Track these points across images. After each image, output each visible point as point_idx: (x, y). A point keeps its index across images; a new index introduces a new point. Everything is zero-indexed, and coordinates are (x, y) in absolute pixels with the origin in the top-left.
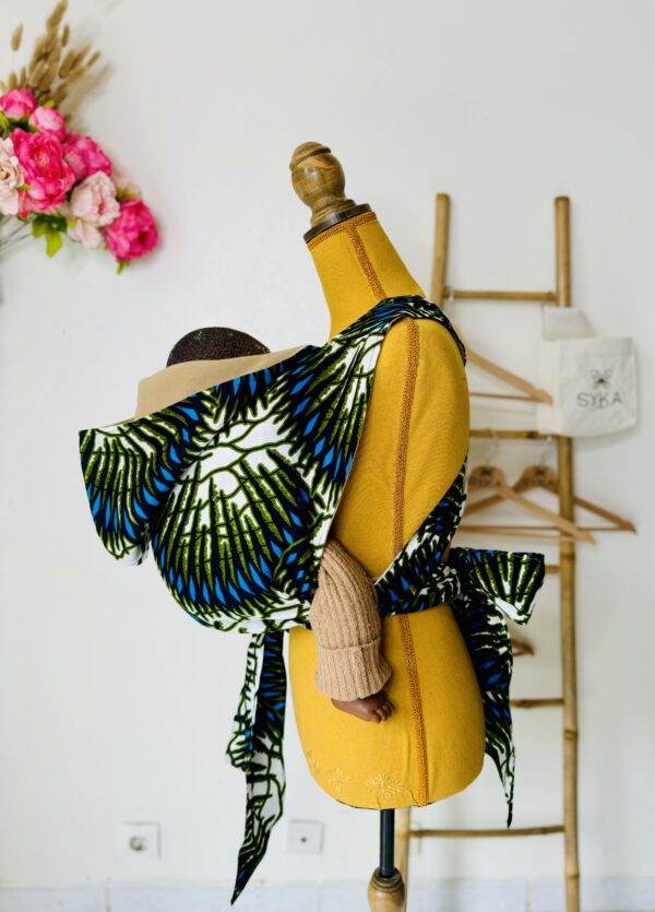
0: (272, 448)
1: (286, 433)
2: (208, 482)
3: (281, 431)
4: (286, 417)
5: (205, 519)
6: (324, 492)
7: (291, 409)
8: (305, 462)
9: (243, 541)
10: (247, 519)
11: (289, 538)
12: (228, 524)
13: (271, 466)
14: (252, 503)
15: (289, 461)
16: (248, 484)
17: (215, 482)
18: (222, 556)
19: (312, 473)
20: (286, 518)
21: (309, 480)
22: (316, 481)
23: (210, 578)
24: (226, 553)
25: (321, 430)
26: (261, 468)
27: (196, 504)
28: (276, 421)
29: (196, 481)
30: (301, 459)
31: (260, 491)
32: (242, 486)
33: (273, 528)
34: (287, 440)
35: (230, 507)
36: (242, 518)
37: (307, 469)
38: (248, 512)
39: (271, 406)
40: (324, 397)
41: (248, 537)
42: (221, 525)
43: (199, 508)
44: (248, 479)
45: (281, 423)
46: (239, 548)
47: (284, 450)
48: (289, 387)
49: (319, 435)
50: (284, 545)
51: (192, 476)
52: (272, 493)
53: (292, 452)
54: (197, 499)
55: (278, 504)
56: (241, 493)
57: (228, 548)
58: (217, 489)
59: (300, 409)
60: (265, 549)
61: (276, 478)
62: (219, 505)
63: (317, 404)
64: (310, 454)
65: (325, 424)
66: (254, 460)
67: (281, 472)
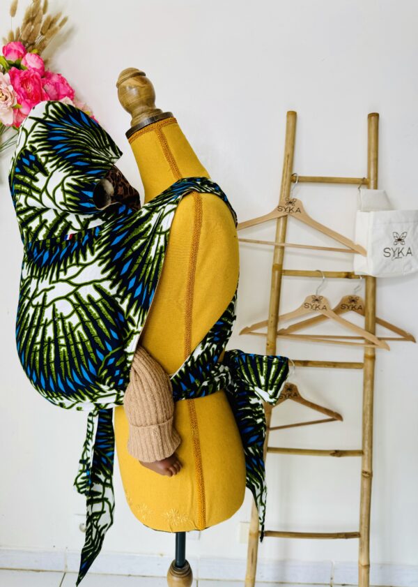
0: (97, 284)
1: (108, 273)
2: (51, 306)
3: (104, 272)
4: (108, 261)
5: (50, 333)
6: (135, 315)
7: (111, 256)
8: (121, 294)
9: (77, 349)
10: (79, 333)
11: (109, 347)
12: (66, 337)
13: (97, 296)
14: (83, 322)
15: (109, 293)
16: (80, 309)
17: (56, 307)
18: (62, 359)
19: (127, 301)
20: (107, 333)
21: (124, 306)
22: (129, 307)
23: (54, 373)
24: (64, 357)
25: (133, 271)
26: (89, 298)
27: (43, 322)
28: (100, 264)
29: (43, 306)
30: (118, 291)
31: (89, 314)
32: (76, 310)
33: (98, 340)
34: (109, 278)
35: (67, 325)
36: (76, 333)
37: (123, 299)
38: (80, 329)
39: (97, 253)
40: (135, 248)
41: (80, 346)
42: (61, 337)
43: (46, 325)
44: (80, 305)
45: (104, 266)
46: (74, 354)
47: (106, 285)
48: (111, 240)
49: (131, 274)
50: (105, 352)
51: (41, 303)
52: (97, 315)
53: (111, 287)
54: (44, 318)
55: (101, 323)
56: (75, 315)
57: (66, 354)
58: (58, 312)
59: (118, 256)
60: (92, 355)
61: (100, 304)
62: (60, 323)
63: (130, 253)
64: (125, 288)
65: (136, 267)
66: (84, 292)
67: (104, 301)
